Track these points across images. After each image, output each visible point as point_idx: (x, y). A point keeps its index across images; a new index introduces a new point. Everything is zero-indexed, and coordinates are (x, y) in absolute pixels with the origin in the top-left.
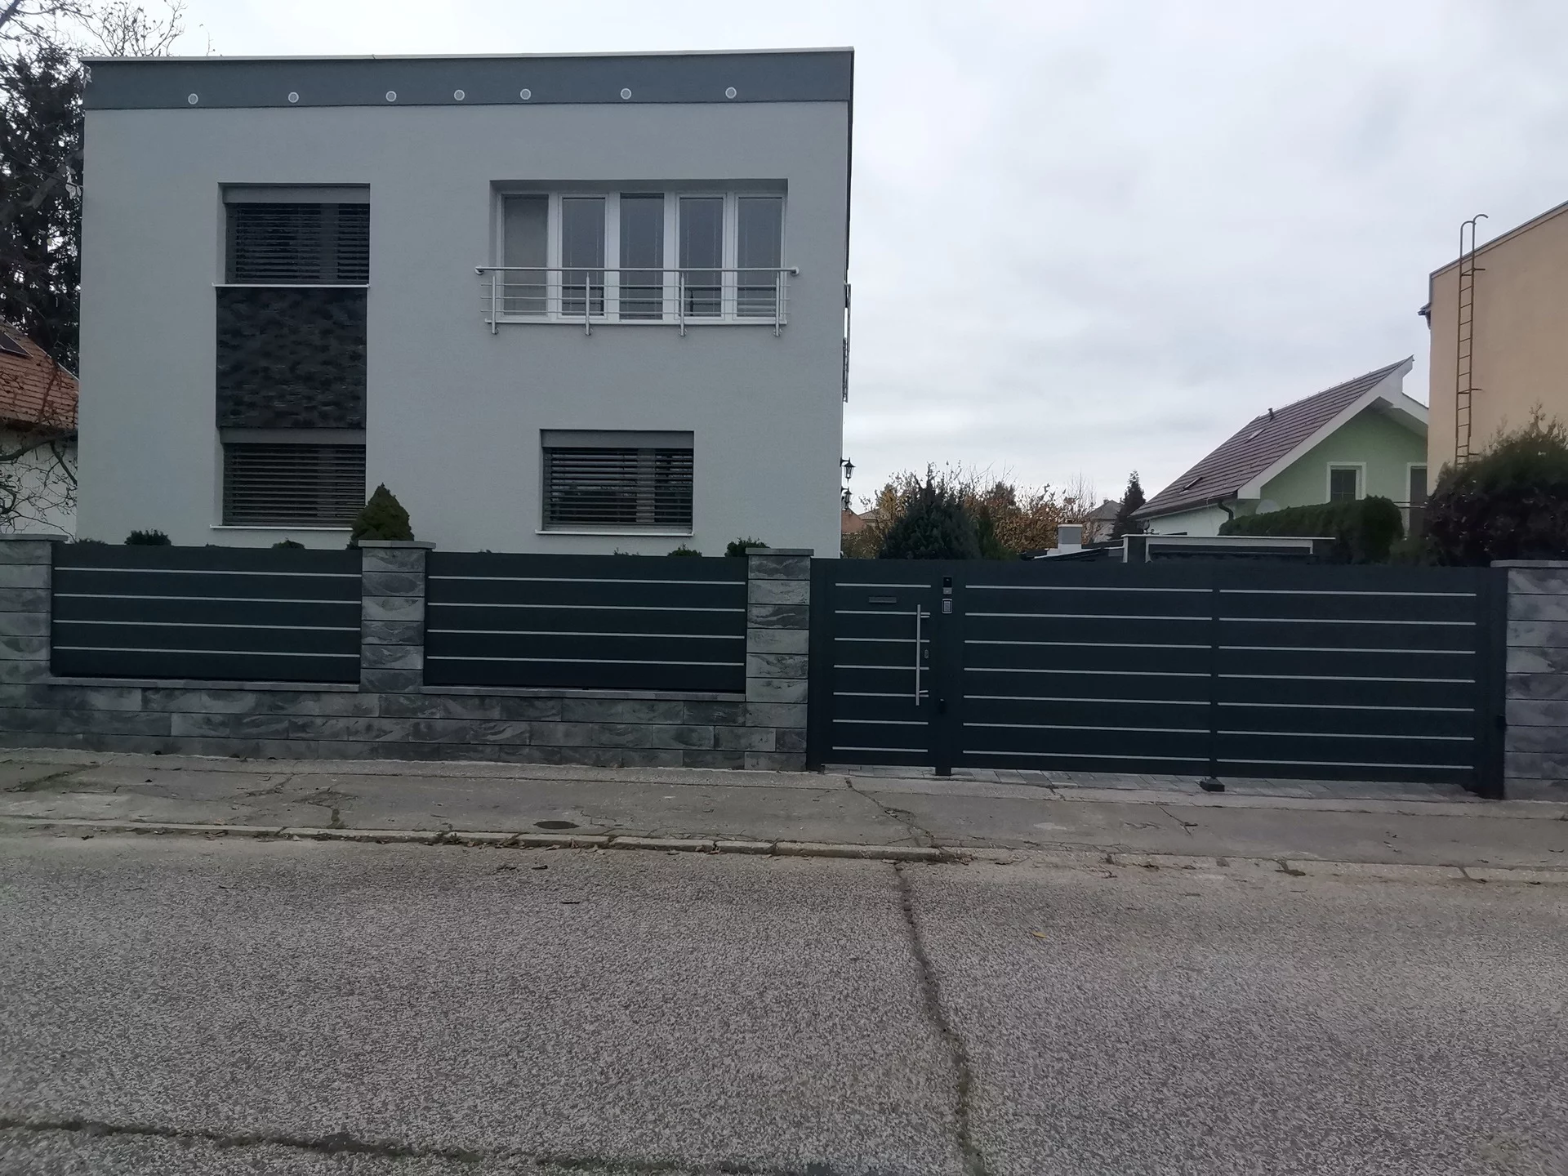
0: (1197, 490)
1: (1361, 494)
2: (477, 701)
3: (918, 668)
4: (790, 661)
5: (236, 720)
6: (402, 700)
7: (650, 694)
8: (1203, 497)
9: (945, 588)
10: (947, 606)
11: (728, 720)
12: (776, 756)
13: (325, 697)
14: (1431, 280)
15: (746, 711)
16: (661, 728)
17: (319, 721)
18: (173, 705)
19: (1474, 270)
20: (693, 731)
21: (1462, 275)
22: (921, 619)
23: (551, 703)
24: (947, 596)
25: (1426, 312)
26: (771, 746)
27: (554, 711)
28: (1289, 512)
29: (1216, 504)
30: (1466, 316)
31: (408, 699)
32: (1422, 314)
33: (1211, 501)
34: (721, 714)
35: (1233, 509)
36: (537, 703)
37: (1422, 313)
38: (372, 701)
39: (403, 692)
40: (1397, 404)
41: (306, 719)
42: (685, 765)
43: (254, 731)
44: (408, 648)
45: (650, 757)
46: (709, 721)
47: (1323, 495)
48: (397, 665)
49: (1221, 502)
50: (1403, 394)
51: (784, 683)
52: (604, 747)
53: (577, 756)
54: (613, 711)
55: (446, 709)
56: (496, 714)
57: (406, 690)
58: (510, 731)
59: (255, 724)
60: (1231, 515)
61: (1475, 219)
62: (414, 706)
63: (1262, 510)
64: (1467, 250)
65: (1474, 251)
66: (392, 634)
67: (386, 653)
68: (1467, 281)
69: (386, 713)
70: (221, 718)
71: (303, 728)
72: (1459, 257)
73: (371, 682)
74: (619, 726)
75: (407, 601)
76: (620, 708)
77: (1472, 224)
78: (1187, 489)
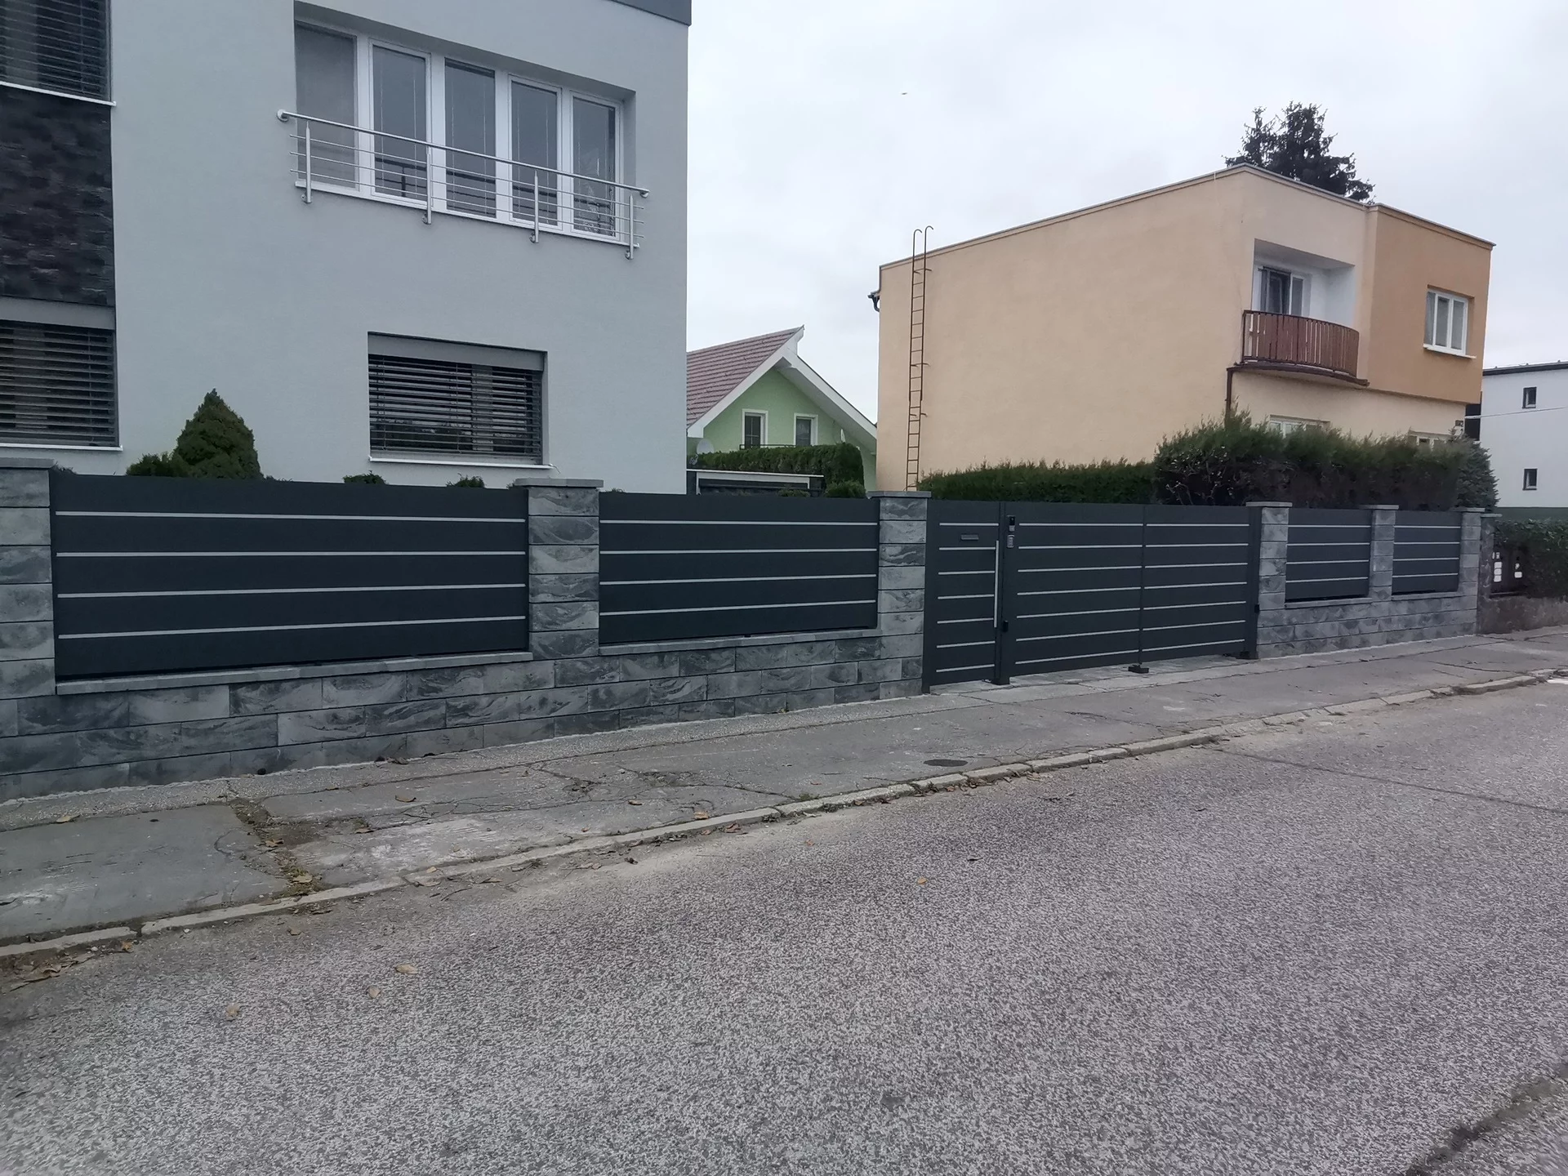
2: (656, 659)
3: (996, 595)
4: (912, 595)
5: (376, 712)
6: (579, 665)
7: (811, 636)
9: (1009, 526)
10: (1011, 541)
11: (867, 655)
12: (902, 684)
13: (490, 671)
14: (882, 270)
15: (881, 645)
16: (817, 669)
17: (484, 701)
18: (280, 702)
19: (926, 269)
20: (842, 668)
21: (913, 272)
22: (998, 553)
23: (726, 654)
24: (1011, 532)
26: (897, 676)
27: (728, 662)
31: (586, 663)
34: (863, 650)
36: (714, 655)
37: (872, 296)
38: (546, 670)
39: (581, 655)
41: (468, 700)
42: (837, 702)
43: (399, 723)
44: (585, 604)
45: (810, 698)
46: (855, 657)
48: (573, 625)
51: (907, 616)
52: (772, 693)
53: (749, 705)
54: (780, 656)
55: (626, 671)
56: (674, 670)
57: (584, 654)
58: (689, 687)
59: (401, 715)
61: (926, 229)
62: (593, 670)
65: (925, 254)
66: (568, 589)
67: (560, 611)
68: (918, 278)
69: (563, 682)
70: (353, 713)
71: (464, 711)
72: (910, 256)
73: (544, 647)
74: (785, 671)
75: (583, 550)
76: (784, 652)
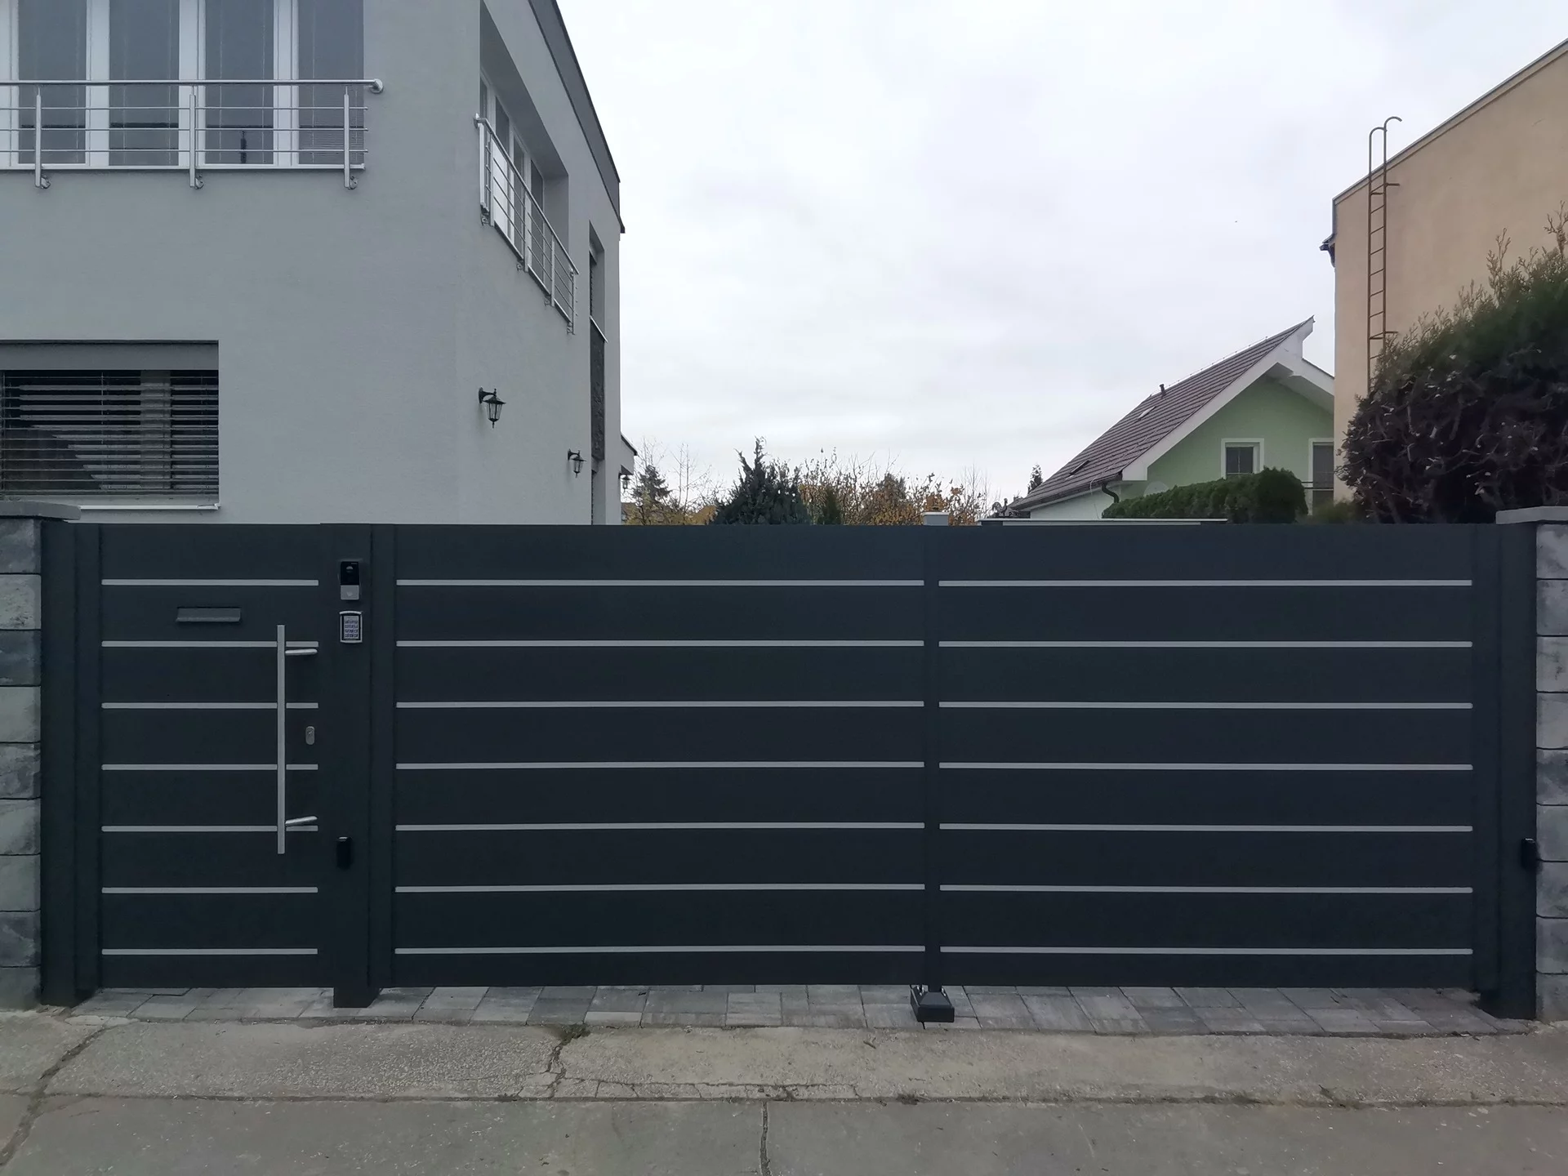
0: (1083, 473)
1: (1258, 468)
3: (281, 767)
8: (1087, 480)
9: (344, 588)
10: (352, 628)
14: (1335, 206)
19: (1386, 185)
21: (1371, 194)
22: (287, 657)
24: (351, 604)
25: (1328, 246)
28: (1177, 492)
29: (1100, 488)
30: (1377, 243)
32: (1324, 249)
33: (1094, 485)
35: (1118, 493)
37: (1325, 247)
40: (1297, 371)
47: (1217, 470)
49: (1104, 486)
50: (1303, 359)
60: (1116, 499)
61: (1385, 125)
63: (1150, 491)
64: (1378, 163)
65: (1386, 164)
68: (1377, 201)
72: (1367, 173)
77: (1383, 131)
78: (1072, 474)
